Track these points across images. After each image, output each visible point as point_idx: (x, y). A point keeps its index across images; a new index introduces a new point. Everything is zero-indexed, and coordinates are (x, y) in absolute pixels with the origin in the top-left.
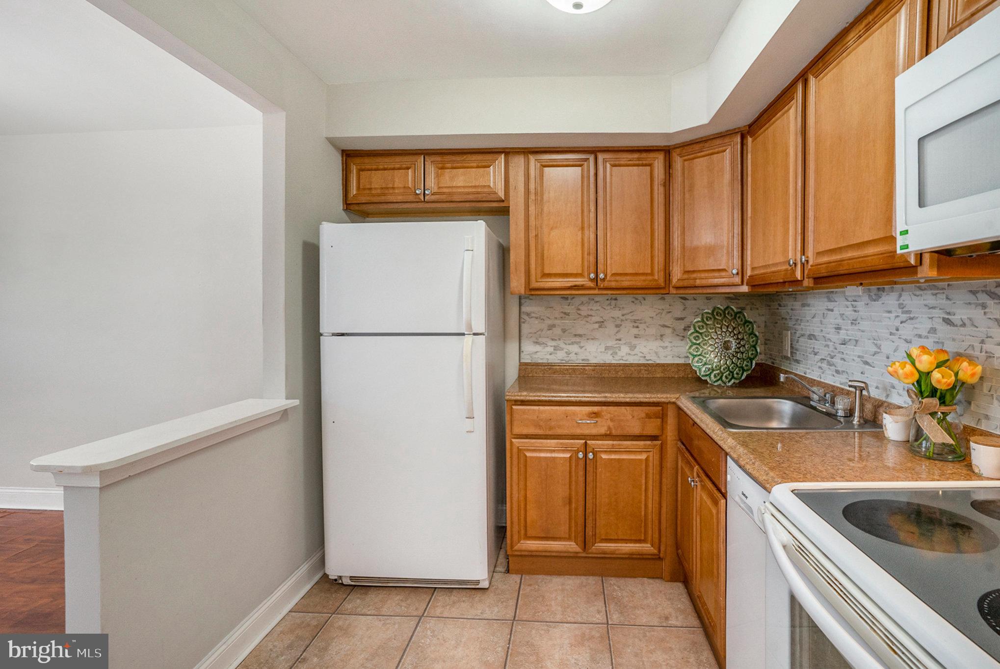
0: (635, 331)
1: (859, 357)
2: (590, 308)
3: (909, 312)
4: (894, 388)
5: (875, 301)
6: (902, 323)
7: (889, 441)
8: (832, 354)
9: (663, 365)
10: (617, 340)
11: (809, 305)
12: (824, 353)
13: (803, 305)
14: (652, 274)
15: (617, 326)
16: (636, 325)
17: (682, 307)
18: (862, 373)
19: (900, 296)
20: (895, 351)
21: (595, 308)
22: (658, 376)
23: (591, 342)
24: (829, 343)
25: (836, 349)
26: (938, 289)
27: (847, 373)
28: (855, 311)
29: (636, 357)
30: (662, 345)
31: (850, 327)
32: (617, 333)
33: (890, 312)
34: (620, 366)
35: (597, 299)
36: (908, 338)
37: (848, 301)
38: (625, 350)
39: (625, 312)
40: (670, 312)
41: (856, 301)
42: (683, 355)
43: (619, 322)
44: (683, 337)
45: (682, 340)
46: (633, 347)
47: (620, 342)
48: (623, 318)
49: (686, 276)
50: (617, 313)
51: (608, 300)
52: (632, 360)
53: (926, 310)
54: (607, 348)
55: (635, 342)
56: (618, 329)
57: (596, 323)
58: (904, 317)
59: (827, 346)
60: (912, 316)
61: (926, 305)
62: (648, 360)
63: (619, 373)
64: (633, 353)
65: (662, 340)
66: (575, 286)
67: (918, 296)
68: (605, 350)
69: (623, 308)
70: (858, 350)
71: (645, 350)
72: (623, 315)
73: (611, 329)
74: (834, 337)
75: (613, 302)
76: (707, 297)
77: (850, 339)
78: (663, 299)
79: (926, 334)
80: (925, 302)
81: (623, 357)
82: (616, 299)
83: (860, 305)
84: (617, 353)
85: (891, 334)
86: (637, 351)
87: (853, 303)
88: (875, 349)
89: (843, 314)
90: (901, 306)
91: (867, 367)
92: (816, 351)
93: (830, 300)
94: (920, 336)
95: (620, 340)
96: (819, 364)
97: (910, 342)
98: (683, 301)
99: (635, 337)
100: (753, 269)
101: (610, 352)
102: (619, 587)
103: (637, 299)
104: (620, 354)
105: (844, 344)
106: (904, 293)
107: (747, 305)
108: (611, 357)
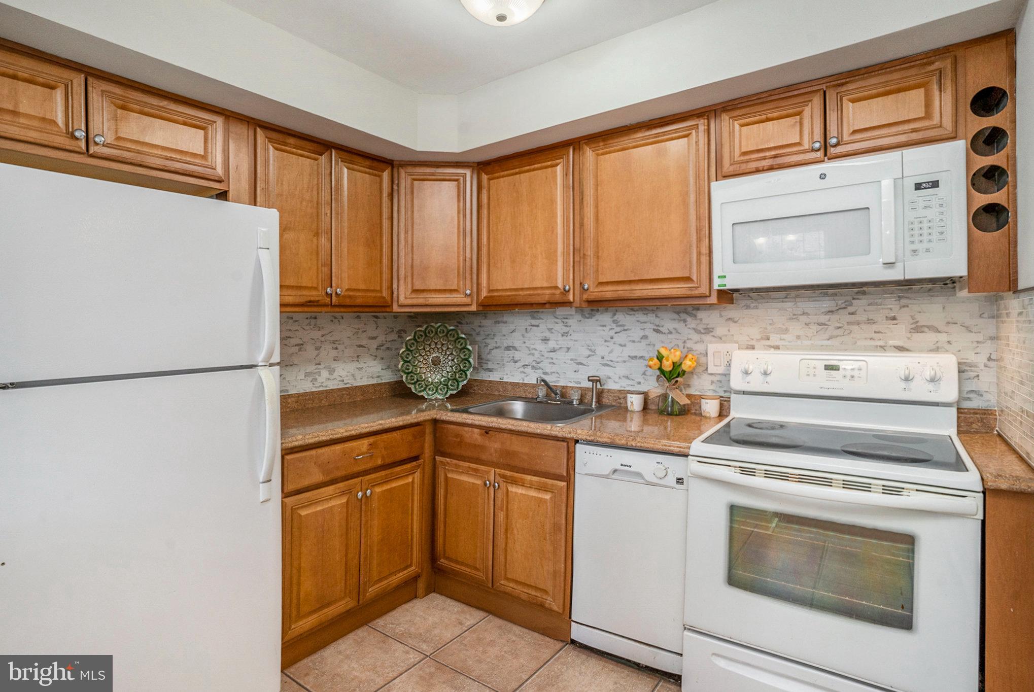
0: (334, 353)
1: (572, 360)
2: (289, 328)
3: (623, 326)
4: (610, 378)
5: (588, 318)
6: (616, 333)
7: (632, 412)
8: (538, 360)
9: (360, 387)
10: (316, 364)
11: (506, 322)
12: (529, 360)
13: (497, 322)
14: (381, 291)
15: (318, 349)
16: (335, 346)
17: (375, 326)
18: (575, 371)
19: (615, 315)
20: (609, 353)
21: (294, 328)
22: (359, 399)
23: (290, 368)
24: (534, 351)
25: (543, 356)
26: (648, 310)
27: (557, 373)
28: (567, 326)
29: (336, 382)
30: (358, 367)
31: (560, 338)
32: (317, 356)
33: (604, 326)
34: (323, 393)
35: (296, 316)
36: (623, 343)
37: (558, 318)
38: (325, 374)
39: (324, 332)
40: (365, 331)
41: (567, 318)
42: (375, 376)
43: (318, 344)
44: (376, 356)
45: (375, 360)
46: (332, 371)
47: (319, 367)
48: (323, 339)
49: (414, 296)
50: (316, 334)
51: (307, 318)
52: (332, 385)
53: (639, 324)
54: (307, 375)
55: (334, 365)
56: (317, 352)
57: (296, 346)
58: (618, 329)
59: (533, 355)
60: (626, 328)
61: (638, 321)
62: (346, 384)
63: (323, 402)
64: (332, 377)
65: (358, 361)
66: (310, 302)
67: (631, 315)
68: (305, 376)
69: (323, 327)
70: (571, 355)
71: (343, 373)
72: (323, 336)
73: (310, 351)
74: (540, 346)
75: (313, 321)
76: (394, 316)
77: (560, 348)
78: (358, 317)
79: (639, 340)
80: (638, 319)
81: (322, 383)
82: (315, 318)
83: (570, 322)
84: (316, 379)
85: (606, 341)
86: (336, 375)
87: (564, 320)
88: (589, 353)
89: (552, 329)
90: (614, 322)
91: (580, 366)
92: (516, 359)
93: (533, 318)
94: (634, 341)
95: (320, 364)
96: (522, 369)
97: (625, 346)
98: (376, 320)
99: (335, 360)
100: (490, 291)
101: (310, 379)
102: (393, 624)
103: (336, 318)
104: (320, 379)
105: (554, 351)
106: (618, 313)
107: (423, 323)
108: (311, 385)
